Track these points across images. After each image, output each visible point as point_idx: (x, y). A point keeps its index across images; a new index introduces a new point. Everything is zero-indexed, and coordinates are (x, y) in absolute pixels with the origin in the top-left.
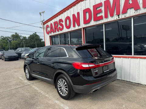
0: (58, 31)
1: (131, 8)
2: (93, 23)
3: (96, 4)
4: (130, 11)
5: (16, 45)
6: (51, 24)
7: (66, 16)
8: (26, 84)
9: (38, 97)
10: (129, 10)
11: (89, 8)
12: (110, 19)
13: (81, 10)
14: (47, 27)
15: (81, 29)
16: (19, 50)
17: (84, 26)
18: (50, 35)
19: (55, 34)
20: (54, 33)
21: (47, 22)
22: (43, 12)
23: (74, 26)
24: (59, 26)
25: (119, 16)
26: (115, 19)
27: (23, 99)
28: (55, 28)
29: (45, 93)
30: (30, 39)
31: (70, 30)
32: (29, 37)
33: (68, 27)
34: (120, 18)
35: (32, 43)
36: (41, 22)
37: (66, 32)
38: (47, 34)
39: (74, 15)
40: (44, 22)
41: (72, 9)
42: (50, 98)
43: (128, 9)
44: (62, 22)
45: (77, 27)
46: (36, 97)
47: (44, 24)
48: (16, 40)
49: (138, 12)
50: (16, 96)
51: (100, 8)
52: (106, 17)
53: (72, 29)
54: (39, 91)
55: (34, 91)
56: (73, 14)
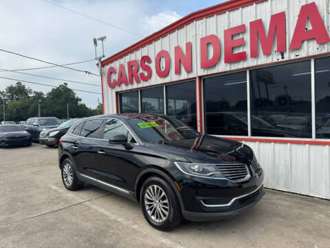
0: (138, 82)
1: (309, 40)
2: (223, 67)
3: (232, 26)
4: (307, 45)
5: (18, 110)
6: (122, 66)
7: (159, 50)
8: (74, 202)
9: (116, 231)
10: (306, 43)
11: (215, 34)
12: (263, 60)
13: (196, 39)
14: (112, 71)
15: (195, 78)
16: (33, 122)
17: (202, 72)
18: (118, 89)
19: (130, 87)
20: (127, 85)
21: (111, 62)
22: (102, 39)
23: (178, 72)
24: (141, 71)
25: (282, 54)
26: (275, 60)
27: (81, 236)
28: (132, 76)
29: (129, 222)
30: (52, 99)
31: (167, 80)
32: (49, 94)
33: (163, 74)
34: (285, 60)
35: (58, 107)
36: (96, 59)
37: (158, 83)
38: (109, 89)
39: (178, 49)
40: (104, 61)
41: (173, 36)
42: (145, 233)
43: (303, 41)
44: (150, 61)
45: (184, 75)
46: (111, 231)
47: (103, 64)
48: (17, 99)
49: (326, 49)
50: (62, 230)
51: (241, 36)
52: (255, 54)
53: (173, 77)
54: (113, 217)
55: (101, 218)
56: (176, 45)
